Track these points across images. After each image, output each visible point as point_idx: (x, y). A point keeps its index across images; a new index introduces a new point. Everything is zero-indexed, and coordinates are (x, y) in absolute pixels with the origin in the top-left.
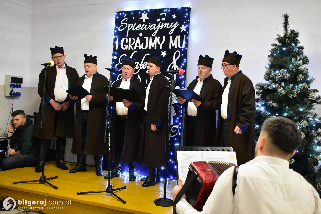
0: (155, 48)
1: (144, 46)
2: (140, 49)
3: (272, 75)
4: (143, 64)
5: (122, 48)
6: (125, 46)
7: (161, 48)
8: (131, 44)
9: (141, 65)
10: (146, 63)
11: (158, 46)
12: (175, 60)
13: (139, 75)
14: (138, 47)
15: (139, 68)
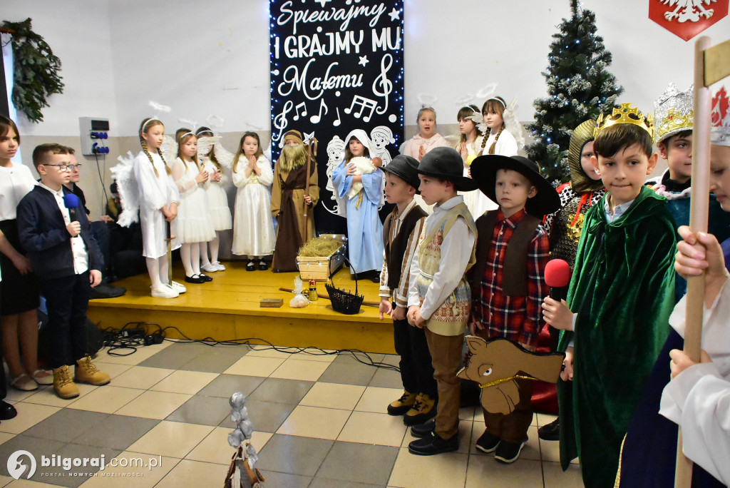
0: (348, 51)
1: (327, 50)
2: (321, 54)
3: (561, 85)
4: (328, 81)
5: (288, 55)
6: (292, 50)
7: (357, 51)
8: (303, 46)
9: (324, 83)
10: (333, 80)
11: (352, 47)
12: (384, 71)
13: (323, 100)
14: (316, 51)
15: (322, 88)
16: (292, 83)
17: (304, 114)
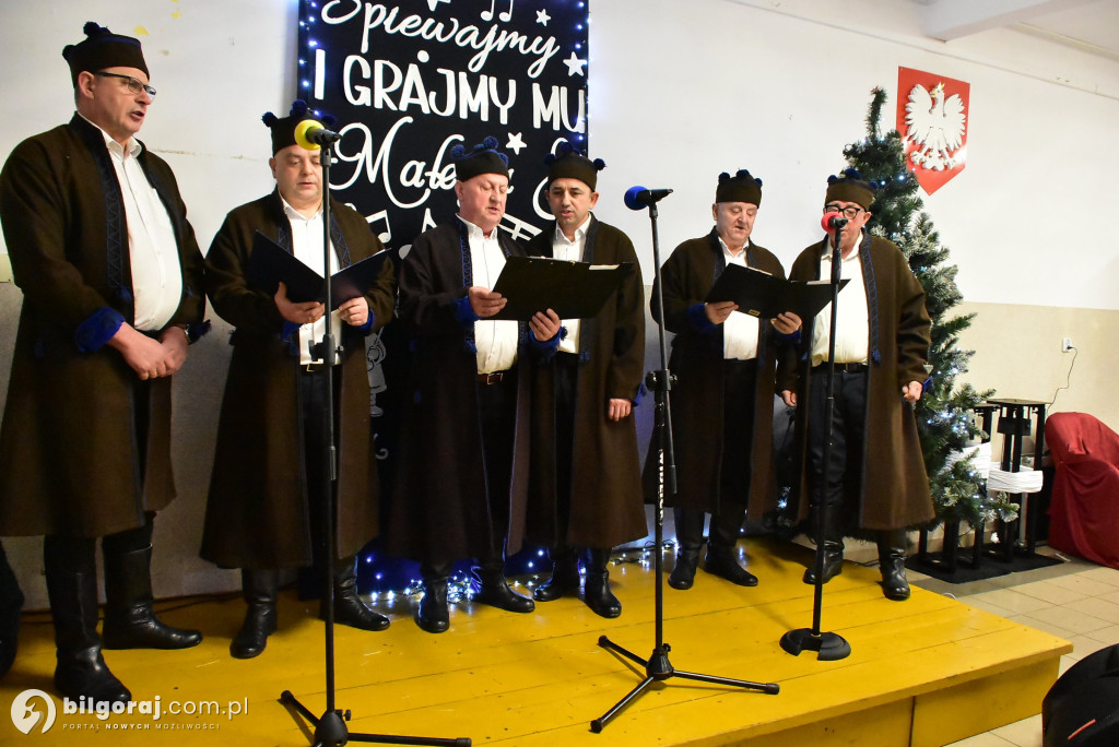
0: (485, 117)
2: (426, 111)
4: (440, 171)
5: (350, 97)
6: (357, 88)
7: (504, 120)
8: (386, 85)
9: (433, 174)
11: (494, 111)
13: (428, 211)
14: (414, 101)
15: (427, 185)
16: (356, 162)
17: (385, 237)
